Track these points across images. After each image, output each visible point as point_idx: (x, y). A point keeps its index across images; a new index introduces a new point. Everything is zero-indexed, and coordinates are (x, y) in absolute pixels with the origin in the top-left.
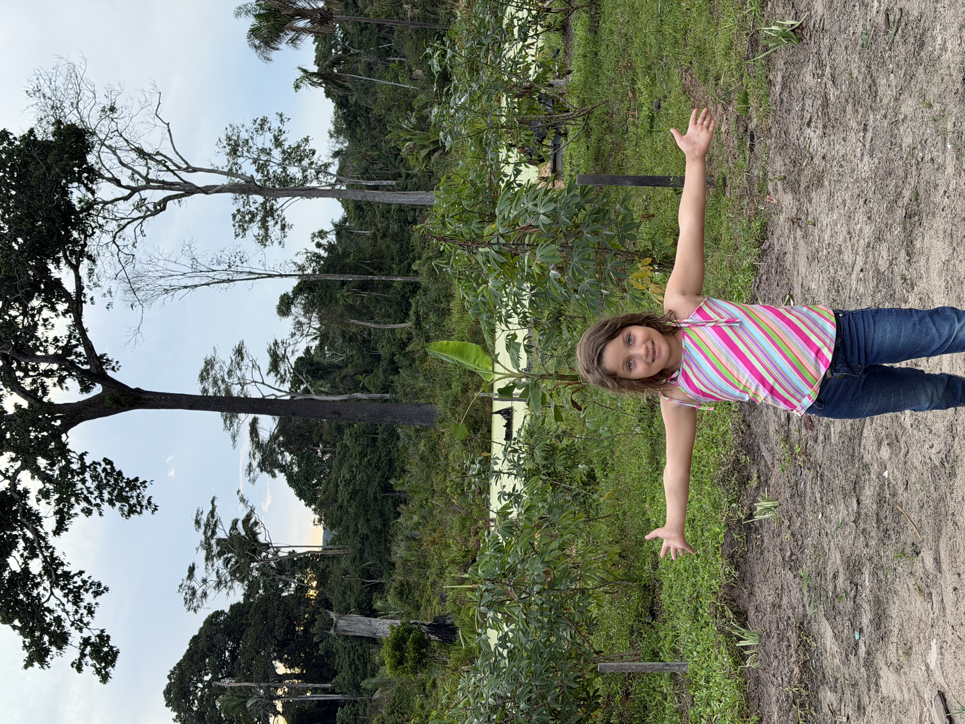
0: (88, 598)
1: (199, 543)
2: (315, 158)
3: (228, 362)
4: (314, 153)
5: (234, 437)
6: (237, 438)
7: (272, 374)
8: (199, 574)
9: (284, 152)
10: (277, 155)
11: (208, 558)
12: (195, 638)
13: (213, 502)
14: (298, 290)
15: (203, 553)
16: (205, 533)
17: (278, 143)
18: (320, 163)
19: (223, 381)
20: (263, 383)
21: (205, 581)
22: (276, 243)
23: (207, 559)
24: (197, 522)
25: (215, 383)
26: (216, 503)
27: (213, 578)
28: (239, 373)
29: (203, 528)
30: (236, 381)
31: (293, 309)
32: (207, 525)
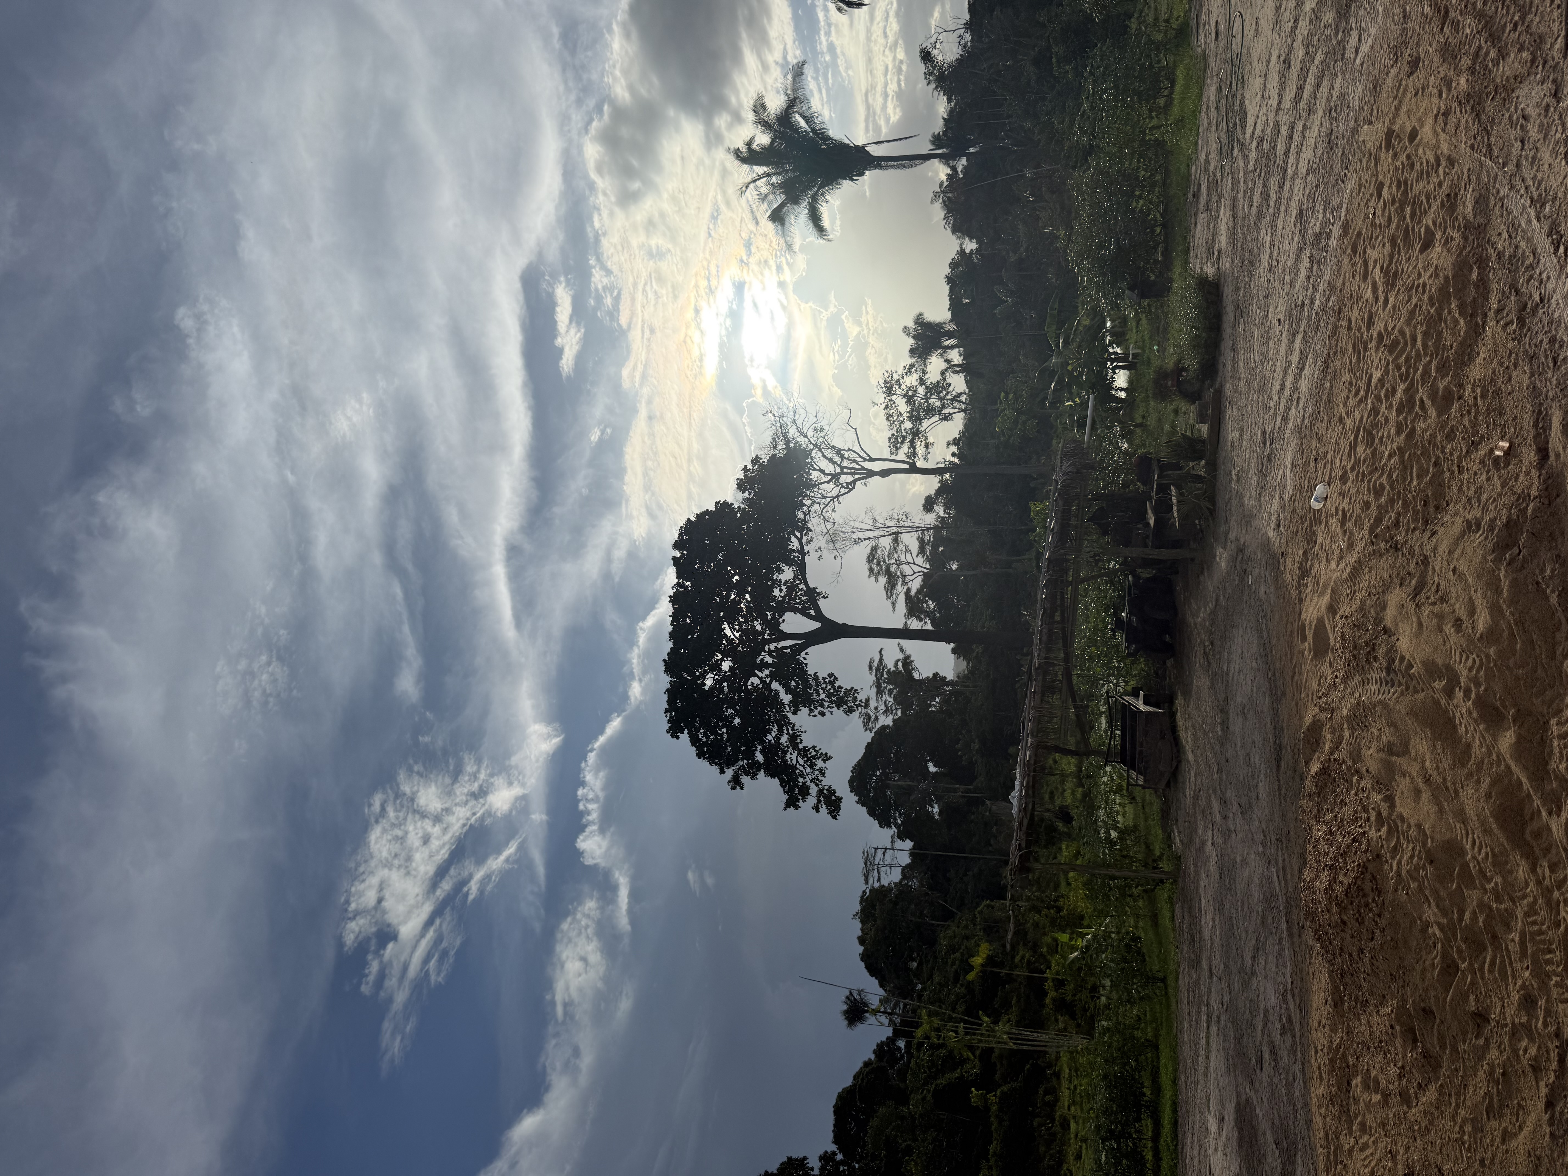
0: (820, 763)
1: (871, 683)
2: (951, 389)
3: (888, 548)
4: (950, 384)
5: (893, 604)
6: (896, 605)
7: (921, 555)
8: (873, 704)
9: (927, 387)
10: (921, 390)
11: (880, 692)
12: (868, 744)
13: (880, 652)
14: (939, 492)
15: (874, 690)
16: (876, 675)
17: (922, 382)
18: (954, 393)
19: (884, 562)
20: (914, 563)
21: (876, 708)
22: (922, 459)
23: (878, 693)
24: (870, 668)
25: (878, 564)
26: (883, 652)
27: (882, 707)
28: (896, 556)
29: (874, 672)
30: (893, 561)
31: (936, 508)
32: (878, 669)
